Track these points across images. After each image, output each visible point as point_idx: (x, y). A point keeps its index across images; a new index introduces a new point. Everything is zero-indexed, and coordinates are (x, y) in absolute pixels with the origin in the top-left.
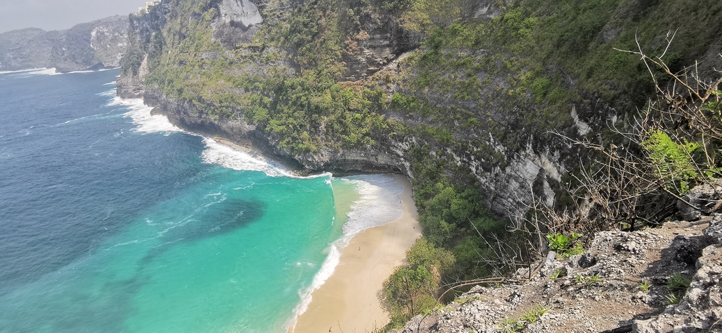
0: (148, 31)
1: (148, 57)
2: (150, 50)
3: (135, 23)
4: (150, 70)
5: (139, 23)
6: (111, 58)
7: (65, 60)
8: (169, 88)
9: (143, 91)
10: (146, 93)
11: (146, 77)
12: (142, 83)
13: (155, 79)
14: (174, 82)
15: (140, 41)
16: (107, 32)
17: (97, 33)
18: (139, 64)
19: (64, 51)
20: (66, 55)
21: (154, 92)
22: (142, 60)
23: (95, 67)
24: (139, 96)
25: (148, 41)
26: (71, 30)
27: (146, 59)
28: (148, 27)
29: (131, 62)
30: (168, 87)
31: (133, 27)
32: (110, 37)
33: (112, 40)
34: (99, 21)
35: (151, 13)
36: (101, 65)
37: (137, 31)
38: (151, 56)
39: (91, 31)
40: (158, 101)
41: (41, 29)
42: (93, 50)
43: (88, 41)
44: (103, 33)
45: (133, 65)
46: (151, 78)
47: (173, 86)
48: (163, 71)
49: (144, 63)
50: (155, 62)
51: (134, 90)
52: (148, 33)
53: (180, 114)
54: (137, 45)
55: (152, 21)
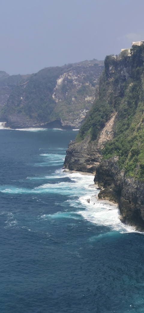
0: (124, 80)
1: (116, 118)
2: (121, 106)
3: (111, 68)
4: (115, 135)
5: (116, 69)
6: (73, 115)
7: (20, 112)
8: (131, 162)
9: (98, 163)
10: (101, 166)
11: (105, 144)
12: (99, 152)
13: (117, 149)
14: (140, 155)
15: (111, 94)
16: (76, 80)
17: (64, 81)
18: (103, 126)
19: (21, 101)
20: (22, 106)
21: (112, 166)
22: (108, 120)
23: (50, 125)
24: (90, 171)
25: (122, 95)
26: (36, 75)
27: (112, 120)
28: (127, 75)
29: (92, 122)
30: (130, 160)
31: (107, 74)
32: (78, 88)
33: (79, 91)
34: (70, 66)
35: (134, 56)
36: (58, 123)
37: (112, 80)
38: (121, 117)
39: (58, 77)
40: (113, 180)
41: (5, 72)
42: (54, 102)
43: (51, 90)
44: (71, 81)
45: (94, 125)
46: (113, 146)
47: (137, 160)
48: (129, 138)
49: (110, 125)
50: (124, 125)
51: (87, 161)
52: (124, 84)
53: (136, 203)
54: (107, 99)
55: (133, 67)
